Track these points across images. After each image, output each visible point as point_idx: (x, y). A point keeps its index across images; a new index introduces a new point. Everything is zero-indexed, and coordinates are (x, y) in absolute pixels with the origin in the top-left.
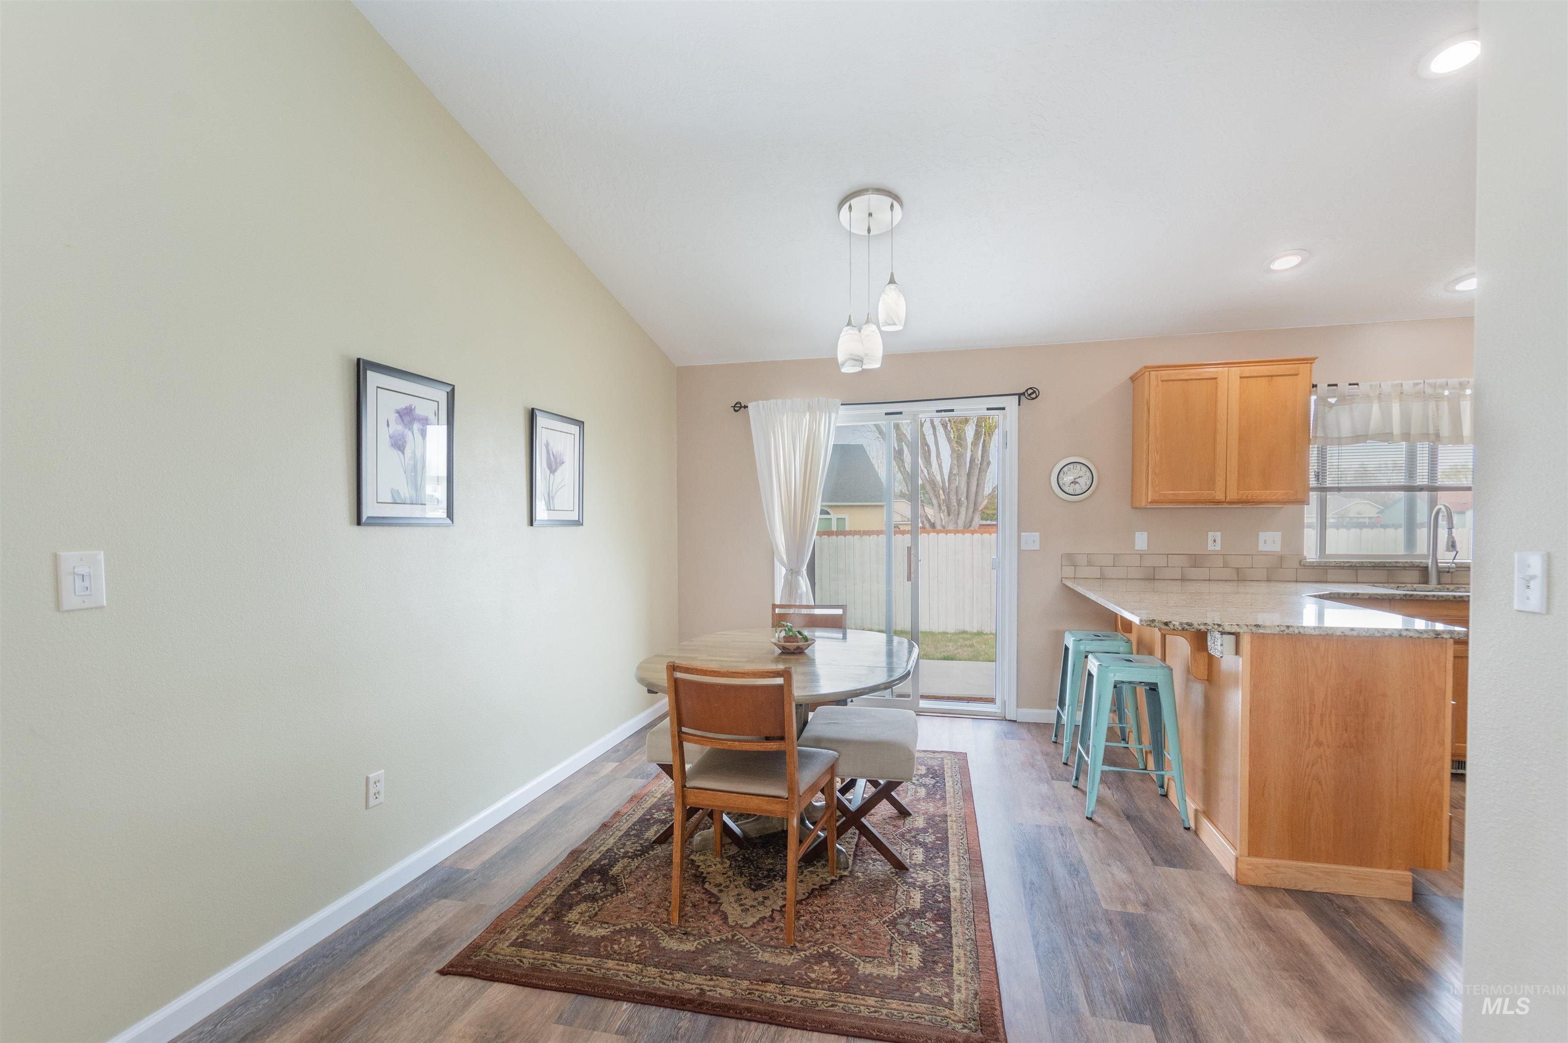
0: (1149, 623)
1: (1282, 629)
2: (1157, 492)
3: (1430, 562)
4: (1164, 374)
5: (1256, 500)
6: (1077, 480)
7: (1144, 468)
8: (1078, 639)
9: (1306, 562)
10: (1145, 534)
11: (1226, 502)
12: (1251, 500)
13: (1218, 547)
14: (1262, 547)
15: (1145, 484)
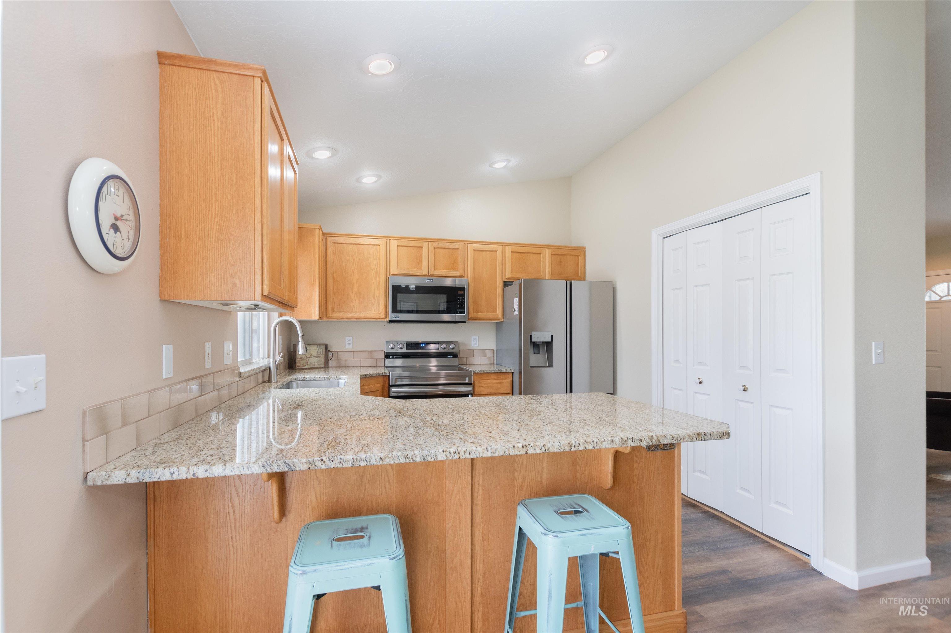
3: (271, 363)
9: (243, 373)
13: (210, 364)
14: (226, 360)
15: (258, 265)
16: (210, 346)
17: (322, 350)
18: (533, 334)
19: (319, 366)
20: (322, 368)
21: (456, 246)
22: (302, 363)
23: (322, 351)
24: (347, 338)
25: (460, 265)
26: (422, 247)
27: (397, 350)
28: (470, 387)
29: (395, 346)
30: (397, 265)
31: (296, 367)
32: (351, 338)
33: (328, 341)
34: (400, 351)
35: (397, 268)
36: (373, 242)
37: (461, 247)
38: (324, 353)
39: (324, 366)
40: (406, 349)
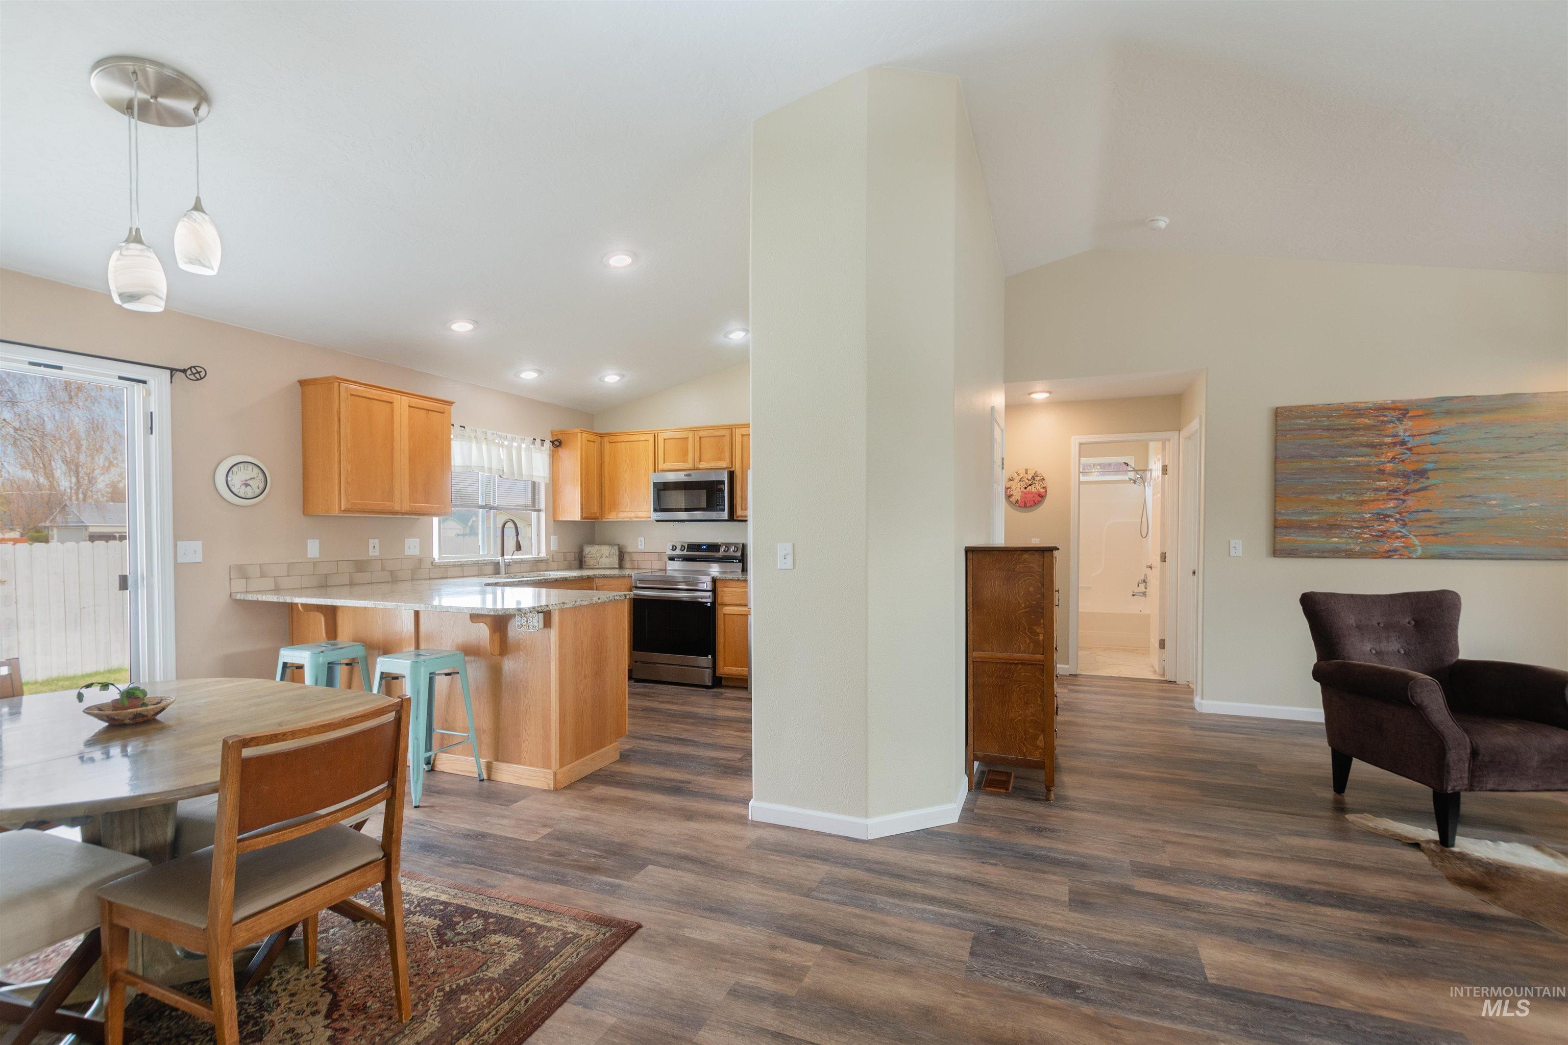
2: (349, 501)
3: (500, 558)
4: (352, 389)
5: (417, 512)
6: (248, 482)
7: (336, 476)
9: (436, 562)
10: (317, 542)
11: (397, 513)
12: (414, 512)
13: (377, 553)
14: (408, 552)
15: (337, 493)
16: (377, 541)
17: (615, 551)
19: (612, 564)
21: (722, 433)
22: (591, 561)
24: (639, 539)
25: (727, 456)
26: (688, 438)
27: (678, 552)
28: (709, 594)
29: (676, 548)
30: (664, 460)
31: (584, 567)
32: (643, 539)
33: (622, 542)
34: (682, 553)
35: (664, 463)
36: (642, 438)
37: (727, 433)
38: (617, 553)
39: (617, 567)
40: (687, 551)
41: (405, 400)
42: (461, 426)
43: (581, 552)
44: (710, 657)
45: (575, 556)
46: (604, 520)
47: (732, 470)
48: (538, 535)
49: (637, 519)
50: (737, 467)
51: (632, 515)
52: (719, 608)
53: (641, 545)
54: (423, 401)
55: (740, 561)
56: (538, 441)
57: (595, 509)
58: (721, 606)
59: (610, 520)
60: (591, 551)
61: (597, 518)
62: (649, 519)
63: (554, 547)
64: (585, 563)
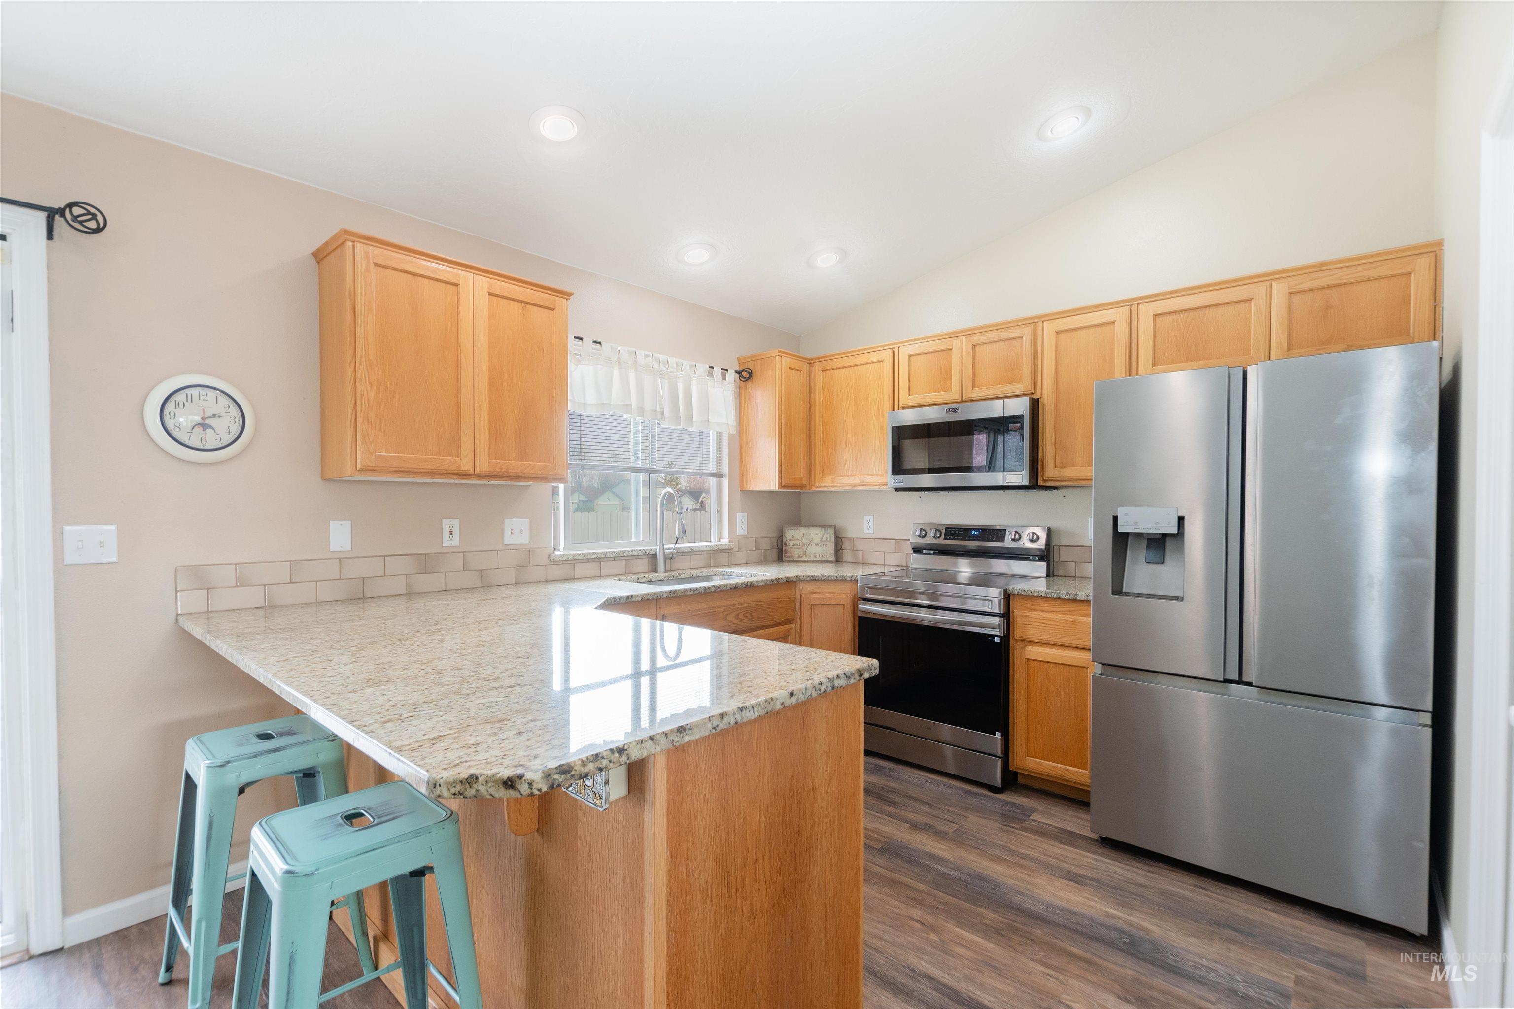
0: (459, 788)
1: (716, 722)
2: (371, 454)
3: (658, 547)
4: (379, 254)
5: (511, 474)
6: (208, 421)
7: (350, 410)
8: (218, 762)
9: (556, 556)
10: (347, 525)
11: (474, 475)
12: (506, 474)
13: (456, 542)
14: (509, 540)
15: (350, 439)
16: (456, 523)
17: (830, 535)
18: (1121, 513)
19: (825, 559)
20: (831, 562)
21: (1016, 333)
22: (796, 553)
23: (830, 537)
24: (866, 518)
25: (1026, 371)
26: (951, 349)
27: (930, 540)
28: (996, 621)
29: (926, 533)
30: (909, 390)
31: (784, 558)
32: (871, 518)
33: (839, 522)
34: (935, 541)
35: (909, 395)
36: (873, 357)
37: (1027, 332)
38: (833, 540)
39: (832, 559)
40: (945, 539)
41: (483, 283)
42: (594, 342)
43: (781, 536)
44: (998, 735)
45: (772, 544)
46: (814, 489)
47: (1036, 397)
48: (719, 512)
49: (864, 488)
50: (1045, 392)
51: (857, 480)
52: (1017, 646)
53: (869, 528)
54: (516, 287)
55: (1042, 559)
56: (717, 372)
57: (801, 472)
58: (1020, 644)
59: (822, 489)
60: (793, 535)
61: (802, 487)
62: (884, 487)
63: (741, 530)
64: (786, 552)
